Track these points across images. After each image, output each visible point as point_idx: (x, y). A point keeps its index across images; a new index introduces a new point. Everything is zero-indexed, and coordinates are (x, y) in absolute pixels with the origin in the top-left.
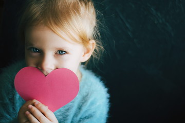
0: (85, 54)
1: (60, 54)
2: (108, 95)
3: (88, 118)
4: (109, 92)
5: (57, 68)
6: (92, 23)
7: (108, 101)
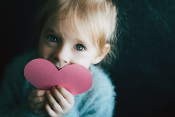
0: (97, 56)
1: (77, 49)
2: (114, 94)
3: (91, 114)
4: (116, 90)
5: (71, 64)
6: (111, 29)
7: (114, 98)
